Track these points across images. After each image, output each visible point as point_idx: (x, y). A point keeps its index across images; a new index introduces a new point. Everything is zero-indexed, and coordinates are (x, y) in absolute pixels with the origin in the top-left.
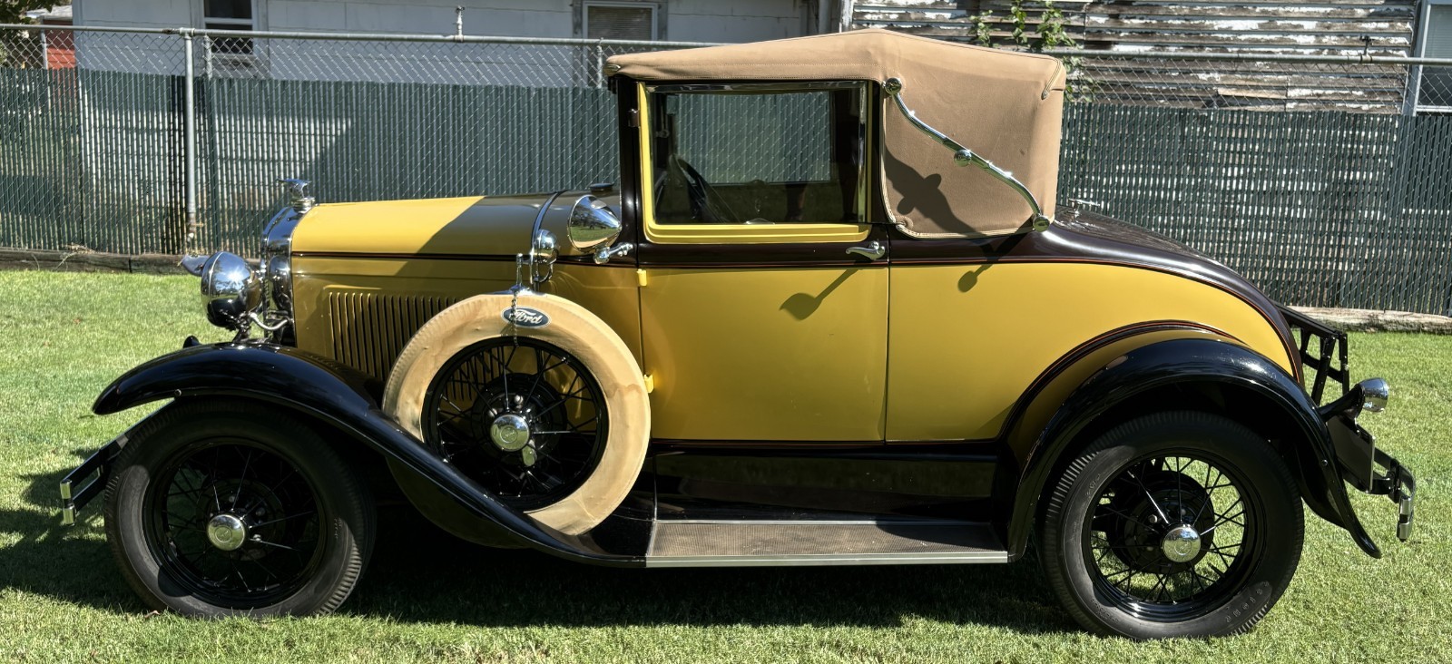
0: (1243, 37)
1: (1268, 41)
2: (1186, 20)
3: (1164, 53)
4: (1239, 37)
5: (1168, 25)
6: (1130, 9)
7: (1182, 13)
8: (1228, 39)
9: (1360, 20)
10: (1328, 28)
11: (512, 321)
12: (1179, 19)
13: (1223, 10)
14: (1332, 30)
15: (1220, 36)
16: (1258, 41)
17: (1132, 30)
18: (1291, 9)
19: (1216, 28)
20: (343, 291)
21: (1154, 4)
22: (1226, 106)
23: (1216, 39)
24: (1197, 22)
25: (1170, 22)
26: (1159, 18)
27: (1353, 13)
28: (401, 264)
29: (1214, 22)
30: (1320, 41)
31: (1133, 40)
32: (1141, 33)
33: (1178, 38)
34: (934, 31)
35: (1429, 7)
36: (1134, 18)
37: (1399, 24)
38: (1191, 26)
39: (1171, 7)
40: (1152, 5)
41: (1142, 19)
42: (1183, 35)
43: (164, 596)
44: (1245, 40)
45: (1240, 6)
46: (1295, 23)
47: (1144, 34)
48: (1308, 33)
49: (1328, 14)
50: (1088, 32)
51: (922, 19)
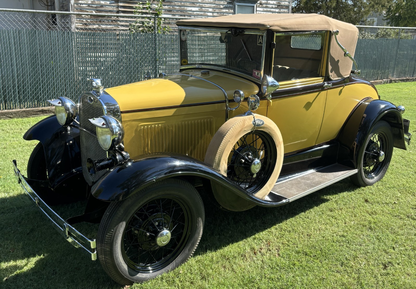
0: (195, 13)
1: (201, 14)
2: (180, 7)
3: (175, 17)
4: (194, 13)
5: (175, 8)
6: (164, 3)
7: (179, 5)
8: (191, 13)
9: (222, 9)
10: (215, 11)
11: (255, 125)
12: (178, 7)
13: (189, 4)
14: (216, 11)
15: (189, 12)
16: (199, 14)
17: (165, 10)
18: (206, 5)
19: (188, 10)
20: (148, 125)
21: (171, 1)
22: (193, 34)
23: (188, 13)
24: (183, 8)
25: (176, 7)
26: (172, 6)
27: (220, 6)
28: (174, 110)
29: (187, 8)
30: (213, 15)
31: (166, 13)
32: (168, 11)
33: (178, 13)
34: (104, 8)
35: (237, 6)
36: (165, 6)
37: (230, 10)
38: (181, 9)
39: (176, 3)
40: (170, 2)
41: (168, 6)
42: (179, 12)
43: (132, 277)
44: (196, 14)
45: (193, 3)
46: (207, 9)
47: (169, 11)
48: (210, 12)
49: (215, 7)
50: (153, 10)
51: (100, 3)
